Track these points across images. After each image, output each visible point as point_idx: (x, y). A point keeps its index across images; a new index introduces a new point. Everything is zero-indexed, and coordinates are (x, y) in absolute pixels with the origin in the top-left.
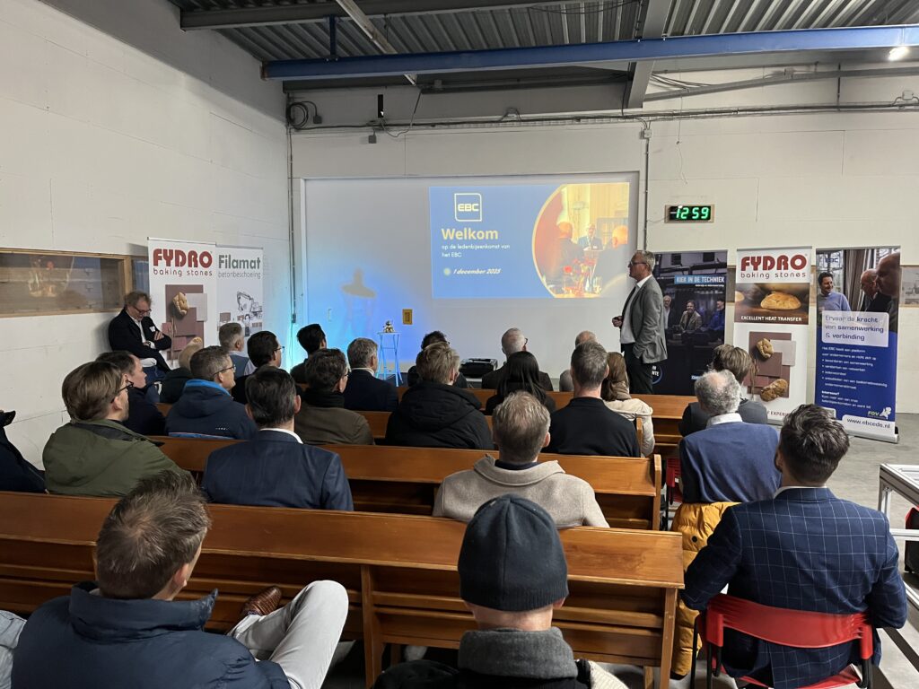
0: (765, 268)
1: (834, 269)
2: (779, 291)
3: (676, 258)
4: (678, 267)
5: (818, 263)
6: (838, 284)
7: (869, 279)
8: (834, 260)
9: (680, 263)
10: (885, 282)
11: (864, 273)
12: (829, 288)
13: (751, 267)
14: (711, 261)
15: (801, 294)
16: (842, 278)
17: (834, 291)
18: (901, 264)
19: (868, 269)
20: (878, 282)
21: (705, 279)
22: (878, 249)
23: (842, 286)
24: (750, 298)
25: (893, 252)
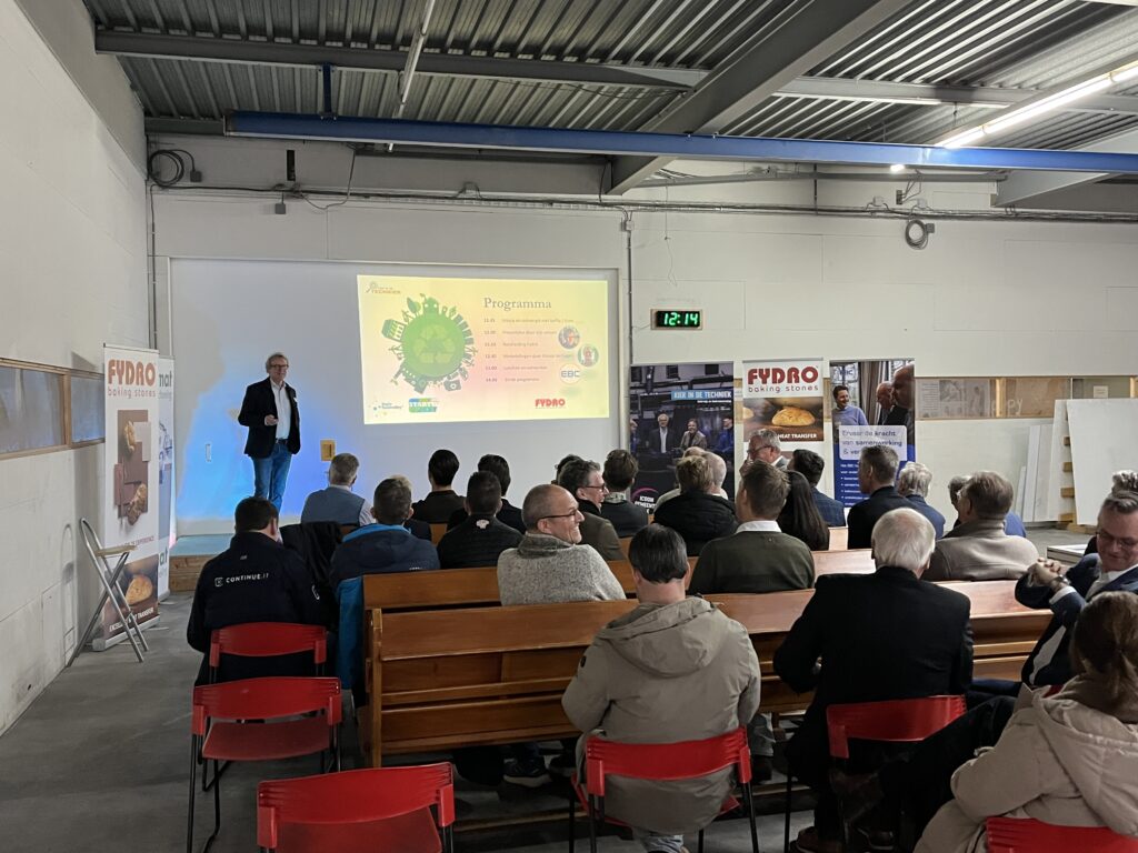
0: (774, 382)
1: (850, 382)
2: (791, 406)
3: (673, 370)
4: (675, 380)
5: (832, 376)
6: (854, 397)
7: (885, 391)
8: (848, 372)
9: (677, 377)
10: (902, 394)
11: (879, 386)
12: (845, 402)
13: (760, 380)
14: (715, 374)
15: (815, 410)
16: (857, 390)
17: (850, 405)
18: (916, 375)
19: (883, 382)
20: (895, 394)
21: (709, 394)
22: (893, 361)
23: (857, 400)
24: (761, 415)
25: (907, 364)
